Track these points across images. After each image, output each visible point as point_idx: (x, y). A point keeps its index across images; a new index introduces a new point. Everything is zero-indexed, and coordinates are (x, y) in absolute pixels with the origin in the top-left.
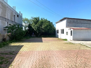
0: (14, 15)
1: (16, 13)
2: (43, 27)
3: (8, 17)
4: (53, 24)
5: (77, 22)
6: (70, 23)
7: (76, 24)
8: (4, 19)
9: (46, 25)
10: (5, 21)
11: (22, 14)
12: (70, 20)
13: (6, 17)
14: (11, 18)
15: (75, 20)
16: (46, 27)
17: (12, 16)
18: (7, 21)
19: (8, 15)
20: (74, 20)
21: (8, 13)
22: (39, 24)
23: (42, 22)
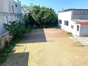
0: (13, 6)
1: (14, 2)
2: (45, 17)
3: (6, 10)
4: (55, 12)
5: (84, 13)
6: (76, 15)
7: (82, 15)
8: (3, 14)
9: (48, 16)
10: (4, 15)
11: (20, 2)
12: (76, 11)
13: (4, 11)
14: (10, 10)
15: (82, 11)
16: (48, 18)
17: (10, 7)
18: (6, 15)
19: (5, 8)
20: (80, 11)
21: (6, 6)
22: (40, 13)
23: (43, 12)
